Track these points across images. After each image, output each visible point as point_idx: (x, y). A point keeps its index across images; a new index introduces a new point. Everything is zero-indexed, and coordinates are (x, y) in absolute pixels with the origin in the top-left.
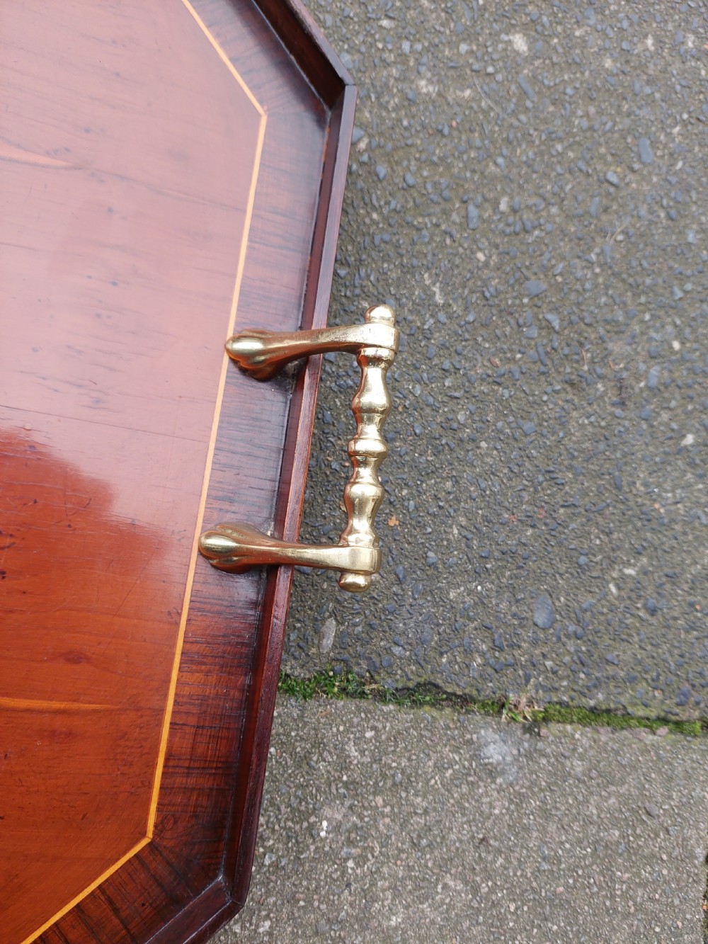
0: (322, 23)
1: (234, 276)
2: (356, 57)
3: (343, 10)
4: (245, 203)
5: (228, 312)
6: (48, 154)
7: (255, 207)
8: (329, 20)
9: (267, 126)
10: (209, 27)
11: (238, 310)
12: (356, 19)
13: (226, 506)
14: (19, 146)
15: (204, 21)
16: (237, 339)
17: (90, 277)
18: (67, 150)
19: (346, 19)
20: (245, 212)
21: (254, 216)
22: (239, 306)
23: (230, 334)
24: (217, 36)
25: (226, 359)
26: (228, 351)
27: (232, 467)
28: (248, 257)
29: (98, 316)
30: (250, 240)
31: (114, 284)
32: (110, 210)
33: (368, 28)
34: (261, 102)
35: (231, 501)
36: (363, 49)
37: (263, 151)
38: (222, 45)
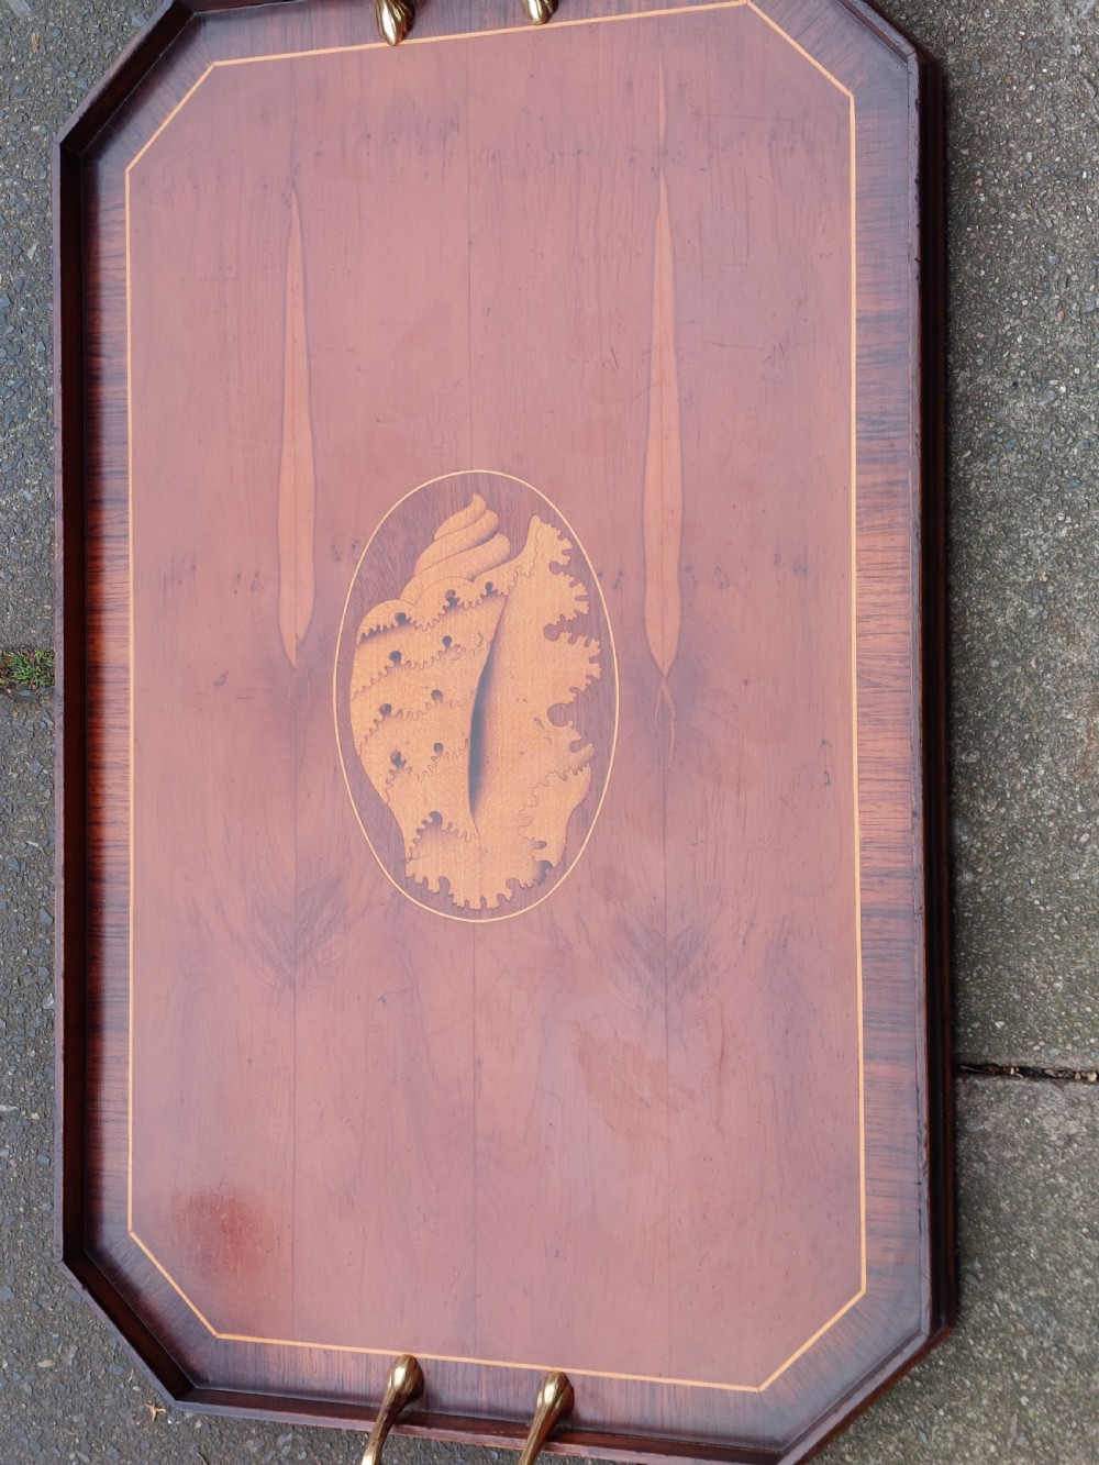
0: (114, 50)
1: (341, 53)
2: (132, 13)
3: (96, 35)
4: (285, 60)
5: (369, 50)
6: (290, 207)
7: (286, 52)
8: (109, 44)
9: (221, 60)
10: (160, 125)
11: (366, 43)
12: (99, 22)
13: (511, 11)
14: (291, 227)
15: (156, 130)
16: (387, 39)
17: (368, 154)
18: (283, 195)
19: (103, 31)
20: (291, 59)
21: (293, 51)
22: (363, 43)
23: (385, 44)
24: (165, 117)
25: (405, 42)
26: (397, 42)
27: (481, 16)
28: (325, 47)
29: (394, 140)
30: (312, 49)
31: (369, 136)
32: (317, 154)
33: (103, 9)
34: (205, 70)
35: (506, 9)
36: (123, 8)
37: (242, 57)
38: (170, 111)
